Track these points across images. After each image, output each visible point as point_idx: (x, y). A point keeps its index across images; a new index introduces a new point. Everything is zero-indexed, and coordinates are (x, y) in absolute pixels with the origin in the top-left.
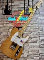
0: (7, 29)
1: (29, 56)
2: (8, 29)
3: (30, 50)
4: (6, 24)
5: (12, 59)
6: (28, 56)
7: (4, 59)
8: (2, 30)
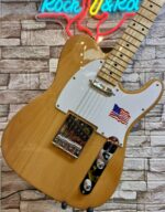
0: (35, 59)
1: (148, 195)
2: (43, 59)
3: (153, 169)
4: (34, 30)
5: (64, 207)
6: (141, 194)
7: (23, 205)
8: (12, 65)
